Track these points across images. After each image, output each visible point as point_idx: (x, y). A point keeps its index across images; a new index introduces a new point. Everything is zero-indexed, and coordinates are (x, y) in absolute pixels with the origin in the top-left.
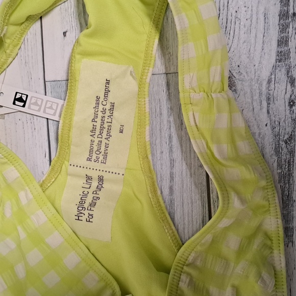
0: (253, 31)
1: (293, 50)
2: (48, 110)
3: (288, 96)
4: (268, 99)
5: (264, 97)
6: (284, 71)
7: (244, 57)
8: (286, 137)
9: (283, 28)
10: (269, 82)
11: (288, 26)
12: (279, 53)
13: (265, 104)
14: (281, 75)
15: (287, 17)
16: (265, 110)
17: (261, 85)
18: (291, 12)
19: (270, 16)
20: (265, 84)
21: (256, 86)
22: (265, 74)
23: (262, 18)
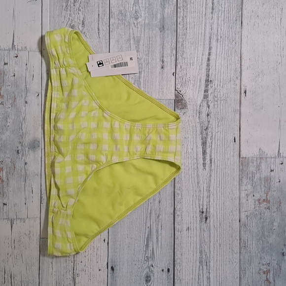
0: (195, 85)
1: (210, 95)
2: (113, 62)
3: (207, 112)
4: (199, 113)
5: (198, 112)
6: (206, 102)
7: (191, 96)
8: (205, 128)
9: (207, 86)
10: (200, 106)
11: (208, 85)
12: (205, 95)
13: (198, 114)
14: (205, 104)
15: (208, 82)
16: (198, 117)
17: (197, 107)
18: (210, 80)
19: (202, 81)
20: (198, 107)
21: (195, 107)
22: (199, 103)
23: (199, 81)
